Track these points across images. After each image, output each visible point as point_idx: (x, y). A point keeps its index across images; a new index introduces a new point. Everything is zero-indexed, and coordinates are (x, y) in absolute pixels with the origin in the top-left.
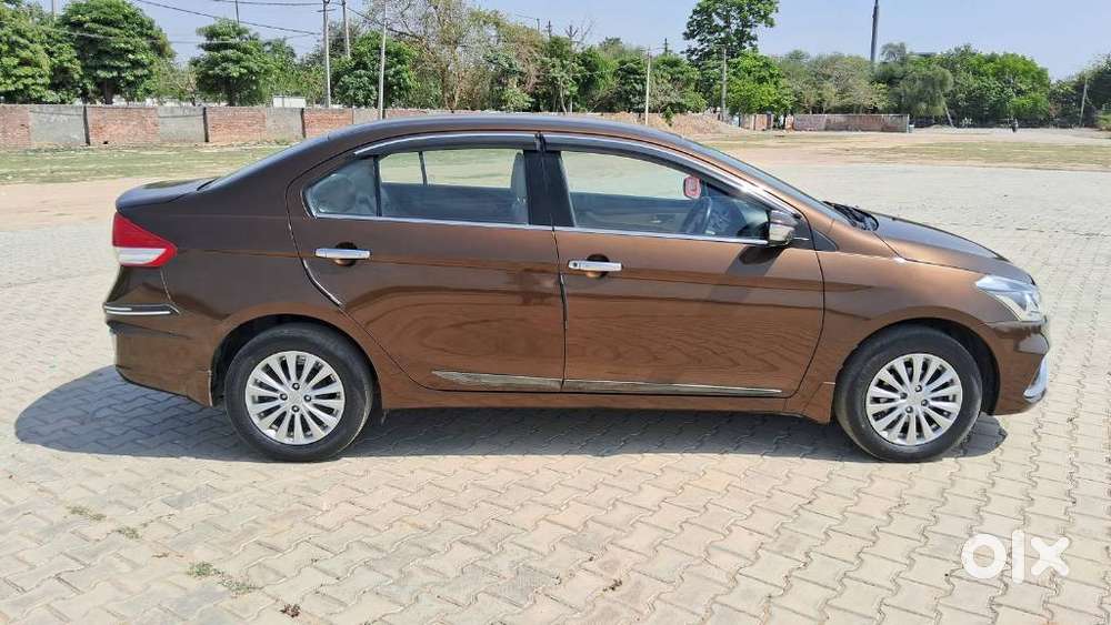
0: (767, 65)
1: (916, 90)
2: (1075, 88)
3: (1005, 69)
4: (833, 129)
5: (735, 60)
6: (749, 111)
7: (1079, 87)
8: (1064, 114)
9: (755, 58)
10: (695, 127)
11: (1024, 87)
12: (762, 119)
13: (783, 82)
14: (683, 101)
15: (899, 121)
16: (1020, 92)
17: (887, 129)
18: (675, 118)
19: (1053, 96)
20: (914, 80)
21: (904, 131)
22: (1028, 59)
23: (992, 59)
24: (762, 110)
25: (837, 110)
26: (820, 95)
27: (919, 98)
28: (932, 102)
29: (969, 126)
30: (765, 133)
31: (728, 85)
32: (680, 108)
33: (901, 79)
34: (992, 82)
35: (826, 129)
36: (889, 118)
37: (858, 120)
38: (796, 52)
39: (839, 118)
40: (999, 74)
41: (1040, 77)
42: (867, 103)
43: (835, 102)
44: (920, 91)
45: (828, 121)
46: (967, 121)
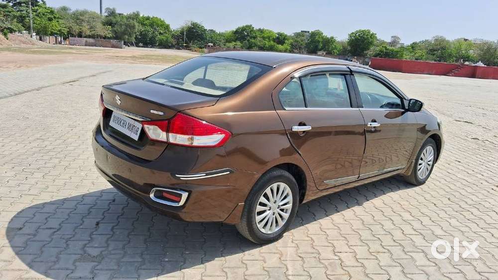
0: (52, 12)
1: (123, 30)
2: (180, 33)
3: (153, 23)
4: (89, 46)
5: (36, 8)
6: (46, 34)
7: (182, 33)
8: (178, 44)
9: (46, 8)
10: (21, 41)
11: (162, 32)
12: (52, 38)
13: (61, 21)
14: (12, 27)
15: (119, 43)
16: (160, 34)
17: (113, 46)
18: (9, 35)
19: (173, 36)
20: (121, 25)
21: (122, 48)
22: (162, 20)
23: (148, 18)
24: (52, 34)
25: (89, 37)
26: (81, 29)
27: (124, 33)
28: (130, 35)
29: (142, 47)
30: (55, 45)
31: (33, 21)
32: (11, 31)
33: (115, 24)
34: (148, 28)
35: (86, 45)
36: (114, 42)
37: (100, 43)
38: (64, 7)
39: (91, 40)
40: (152, 25)
41: (167, 27)
42: (103, 34)
43: (88, 33)
44: (124, 31)
45: (86, 41)
46: (141, 44)
